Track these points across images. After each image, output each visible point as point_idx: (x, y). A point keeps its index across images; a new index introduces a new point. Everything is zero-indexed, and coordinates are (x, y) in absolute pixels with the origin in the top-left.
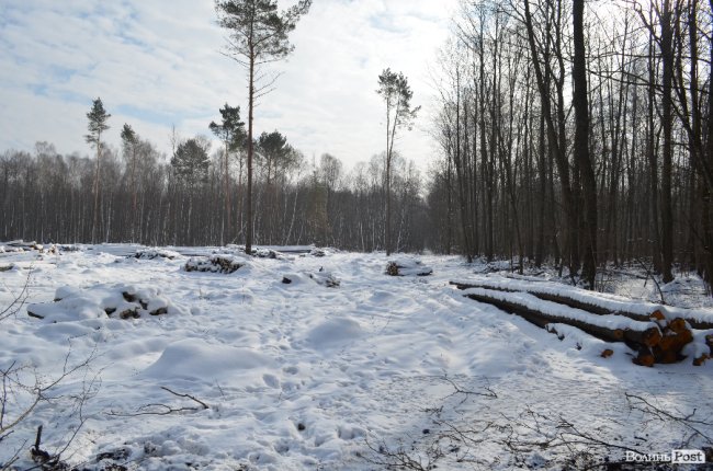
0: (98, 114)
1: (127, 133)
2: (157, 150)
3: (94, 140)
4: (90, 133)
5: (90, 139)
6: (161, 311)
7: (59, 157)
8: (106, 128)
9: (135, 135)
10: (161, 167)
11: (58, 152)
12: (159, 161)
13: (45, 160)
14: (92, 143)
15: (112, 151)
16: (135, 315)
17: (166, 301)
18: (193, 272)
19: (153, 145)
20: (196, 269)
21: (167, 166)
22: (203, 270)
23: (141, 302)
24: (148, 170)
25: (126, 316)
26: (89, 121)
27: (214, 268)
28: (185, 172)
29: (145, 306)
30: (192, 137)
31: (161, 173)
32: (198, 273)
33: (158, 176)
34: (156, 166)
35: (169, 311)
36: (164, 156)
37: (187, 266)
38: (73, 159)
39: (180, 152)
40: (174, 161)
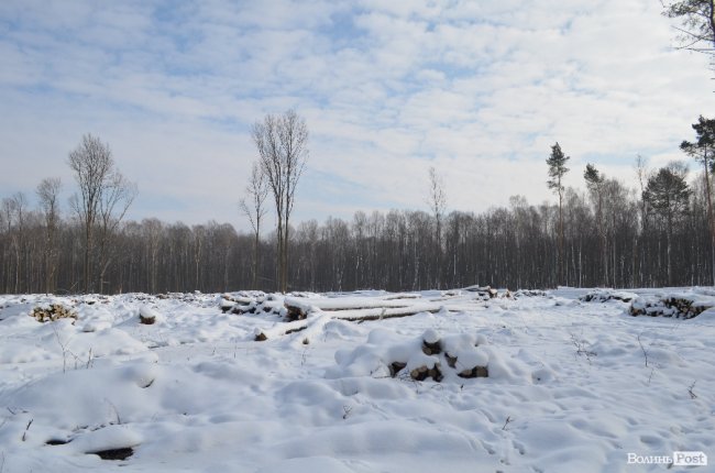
0: (557, 158)
1: (591, 174)
2: (625, 186)
3: (555, 185)
4: (551, 179)
5: (552, 185)
6: (477, 372)
7: (531, 209)
8: (566, 170)
9: (599, 175)
10: (633, 205)
11: (530, 204)
12: (630, 198)
13: (521, 212)
14: (554, 188)
15: (579, 195)
16: (436, 375)
17: (485, 356)
18: (640, 317)
19: (620, 182)
20: (644, 313)
21: (639, 203)
22: (654, 314)
23: (446, 355)
24: (619, 209)
25: (421, 375)
26: (549, 167)
27: (667, 311)
28: (660, 206)
29: (452, 361)
30: (664, 166)
31: (633, 211)
32: (646, 317)
33: (631, 214)
34: (627, 204)
35: (491, 372)
36: (634, 192)
37: (632, 309)
38: (544, 208)
39: (652, 185)
40: (646, 196)
